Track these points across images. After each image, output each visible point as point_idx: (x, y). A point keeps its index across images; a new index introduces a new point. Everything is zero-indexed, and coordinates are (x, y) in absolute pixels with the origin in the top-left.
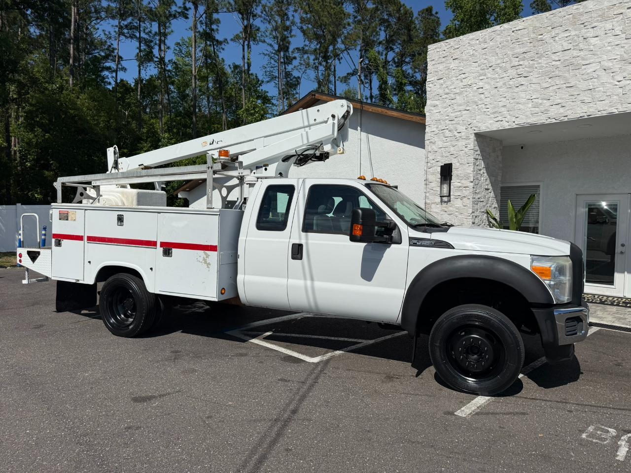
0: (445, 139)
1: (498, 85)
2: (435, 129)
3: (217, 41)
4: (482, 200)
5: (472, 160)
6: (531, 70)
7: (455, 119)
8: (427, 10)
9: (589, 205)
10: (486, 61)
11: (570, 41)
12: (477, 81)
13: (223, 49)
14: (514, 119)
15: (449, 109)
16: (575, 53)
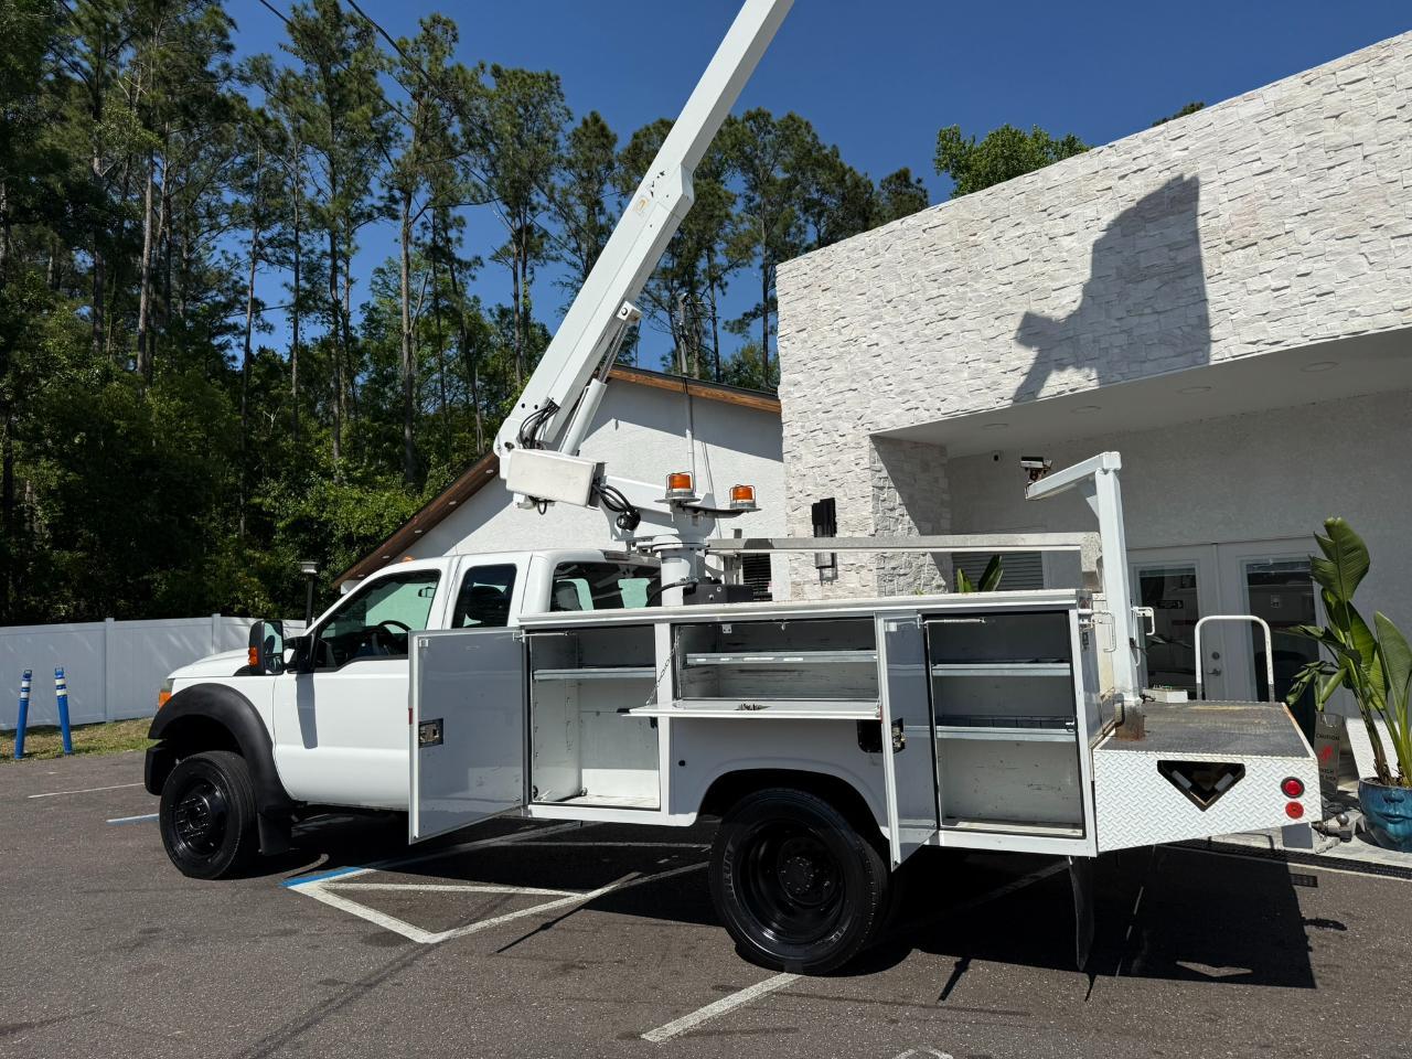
0: (818, 449)
1: (905, 336)
2: (798, 431)
3: (459, 262)
4: (902, 572)
5: (869, 490)
6: (961, 305)
7: (834, 409)
8: (898, 176)
9: (1142, 573)
10: (880, 292)
11: (1026, 245)
12: (866, 330)
13: (473, 278)
14: (938, 404)
15: (822, 390)
16: (1037, 267)
